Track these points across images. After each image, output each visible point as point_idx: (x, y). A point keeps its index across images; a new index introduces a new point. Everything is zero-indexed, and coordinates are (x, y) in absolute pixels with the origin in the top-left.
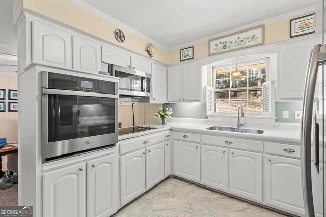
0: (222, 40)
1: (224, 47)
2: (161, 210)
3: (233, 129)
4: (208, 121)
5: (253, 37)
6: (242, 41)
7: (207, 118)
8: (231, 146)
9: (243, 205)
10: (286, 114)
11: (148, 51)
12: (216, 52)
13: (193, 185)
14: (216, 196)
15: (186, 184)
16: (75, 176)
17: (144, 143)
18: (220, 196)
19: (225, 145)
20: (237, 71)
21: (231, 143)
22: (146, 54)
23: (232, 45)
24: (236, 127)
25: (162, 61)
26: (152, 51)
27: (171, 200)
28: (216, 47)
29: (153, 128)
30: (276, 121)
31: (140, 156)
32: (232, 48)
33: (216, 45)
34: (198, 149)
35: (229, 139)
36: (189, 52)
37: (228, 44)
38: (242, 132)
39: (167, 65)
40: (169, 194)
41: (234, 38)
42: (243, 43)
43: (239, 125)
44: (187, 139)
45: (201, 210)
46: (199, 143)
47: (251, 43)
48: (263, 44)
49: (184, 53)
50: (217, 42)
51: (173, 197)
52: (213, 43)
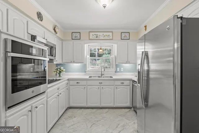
0: (96, 33)
1: (97, 37)
2: (72, 125)
3: (99, 77)
4: (86, 74)
5: (109, 35)
6: (105, 36)
7: (85, 72)
8: (102, 84)
9: (107, 110)
10: (118, 69)
11: (54, 30)
12: (92, 38)
13: (82, 109)
14: (95, 110)
15: (78, 109)
16: (25, 117)
17: (58, 89)
18: (96, 109)
19: (99, 84)
20: (101, 49)
21: (102, 83)
22: (53, 31)
23: (100, 37)
24: (100, 76)
25: (61, 37)
26: (57, 30)
27: (74, 119)
28: (93, 36)
29: (59, 80)
30: (116, 72)
31: (56, 98)
32: (100, 38)
33: (93, 35)
34: (86, 89)
35: (101, 81)
36: (78, 35)
37: (98, 36)
38: (104, 77)
39: (62, 40)
40: (72, 117)
41: (101, 34)
42: (105, 37)
43: (102, 75)
44: (79, 84)
45: (91, 118)
46: (85, 85)
47: (108, 38)
48: (112, 39)
49: (74, 35)
50: (94, 33)
51: (75, 117)
52: (91, 34)
